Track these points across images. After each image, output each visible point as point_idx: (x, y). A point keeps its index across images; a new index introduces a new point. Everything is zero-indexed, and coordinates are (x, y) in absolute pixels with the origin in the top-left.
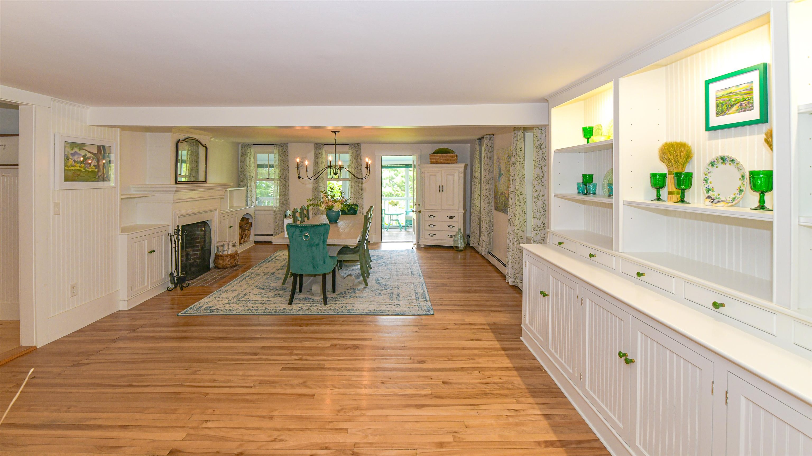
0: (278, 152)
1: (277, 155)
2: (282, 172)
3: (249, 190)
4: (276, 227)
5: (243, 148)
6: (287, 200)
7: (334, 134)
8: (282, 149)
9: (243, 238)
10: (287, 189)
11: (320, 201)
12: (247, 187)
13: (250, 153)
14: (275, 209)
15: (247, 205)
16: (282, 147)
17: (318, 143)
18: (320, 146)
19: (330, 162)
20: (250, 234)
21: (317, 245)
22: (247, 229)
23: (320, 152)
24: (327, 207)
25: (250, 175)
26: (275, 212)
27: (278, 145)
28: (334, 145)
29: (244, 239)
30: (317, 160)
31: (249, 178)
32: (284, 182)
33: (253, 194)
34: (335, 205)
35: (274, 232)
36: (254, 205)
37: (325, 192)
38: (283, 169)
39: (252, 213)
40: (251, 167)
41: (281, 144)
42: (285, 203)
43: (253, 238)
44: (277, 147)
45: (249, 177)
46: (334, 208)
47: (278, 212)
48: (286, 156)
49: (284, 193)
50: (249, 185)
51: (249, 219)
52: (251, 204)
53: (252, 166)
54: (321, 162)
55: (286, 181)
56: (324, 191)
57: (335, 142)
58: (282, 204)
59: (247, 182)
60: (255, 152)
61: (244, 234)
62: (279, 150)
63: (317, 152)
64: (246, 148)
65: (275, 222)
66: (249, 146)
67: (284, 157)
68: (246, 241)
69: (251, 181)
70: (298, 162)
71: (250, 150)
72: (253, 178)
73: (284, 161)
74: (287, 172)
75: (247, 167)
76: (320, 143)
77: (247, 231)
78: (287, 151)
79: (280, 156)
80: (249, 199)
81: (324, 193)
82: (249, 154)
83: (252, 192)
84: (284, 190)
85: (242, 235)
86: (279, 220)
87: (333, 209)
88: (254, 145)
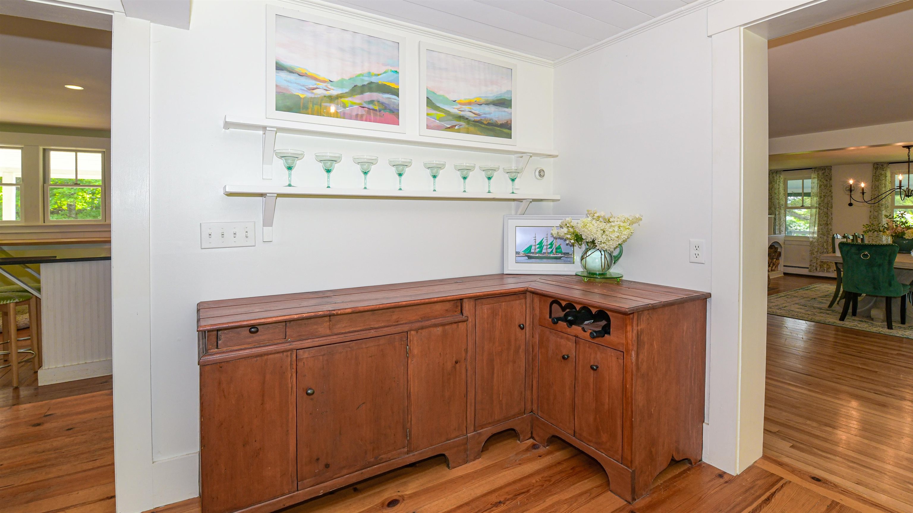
0: (817, 177)
1: (816, 181)
2: (822, 199)
3: (777, 219)
4: (813, 259)
5: (771, 175)
6: (829, 231)
7: (908, 149)
8: (823, 173)
9: (771, 266)
10: (830, 218)
11: (883, 227)
12: (775, 215)
13: (780, 179)
14: (811, 240)
15: (775, 234)
16: (822, 170)
17: (879, 163)
18: (882, 166)
19: (900, 182)
20: (778, 264)
21: (880, 265)
22: (775, 257)
23: (883, 172)
24: (894, 235)
25: (779, 203)
26: (812, 243)
27: (816, 169)
28: (908, 163)
29: (772, 268)
30: (877, 183)
31: (777, 206)
32: (825, 210)
33: (782, 222)
34: (907, 231)
35: (811, 265)
36: (783, 235)
37: (890, 217)
38: (824, 196)
39: (781, 243)
40: (780, 194)
41: (822, 168)
42: (826, 233)
43: (781, 269)
44: (816, 171)
45: (777, 204)
46: (906, 235)
47: (816, 244)
48: (829, 180)
49: (825, 222)
50: (777, 213)
51: (778, 248)
52: (780, 233)
53: (782, 193)
54: (883, 185)
55: (828, 208)
56: (890, 215)
57: (909, 159)
58: (821, 234)
59: (775, 209)
60: (785, 179)
61: (771, 262)
62: (818, 174)
63: (877, 173)
64: (774, 175)
65: (812, 253)
66: (778, 173)
67: (825, 182)
68: (774, 270)
69: (780, 209)
70: (851, 184)
71: (780, 177)
72: (783, 206)
73: (826, 186)
74: (829, 198)
75: (776, 195)
76: (883, 163)
77: (775, 260)
78: (830, 174)
79: (821, 181)
80: (777, 227)
81: (890, 219)
82: (778, 181)
83: (781, 221)
84: (826, 219)
85: (770, 263)
86: (817, 252)
87: (905, 237)
88: (784, 171)
